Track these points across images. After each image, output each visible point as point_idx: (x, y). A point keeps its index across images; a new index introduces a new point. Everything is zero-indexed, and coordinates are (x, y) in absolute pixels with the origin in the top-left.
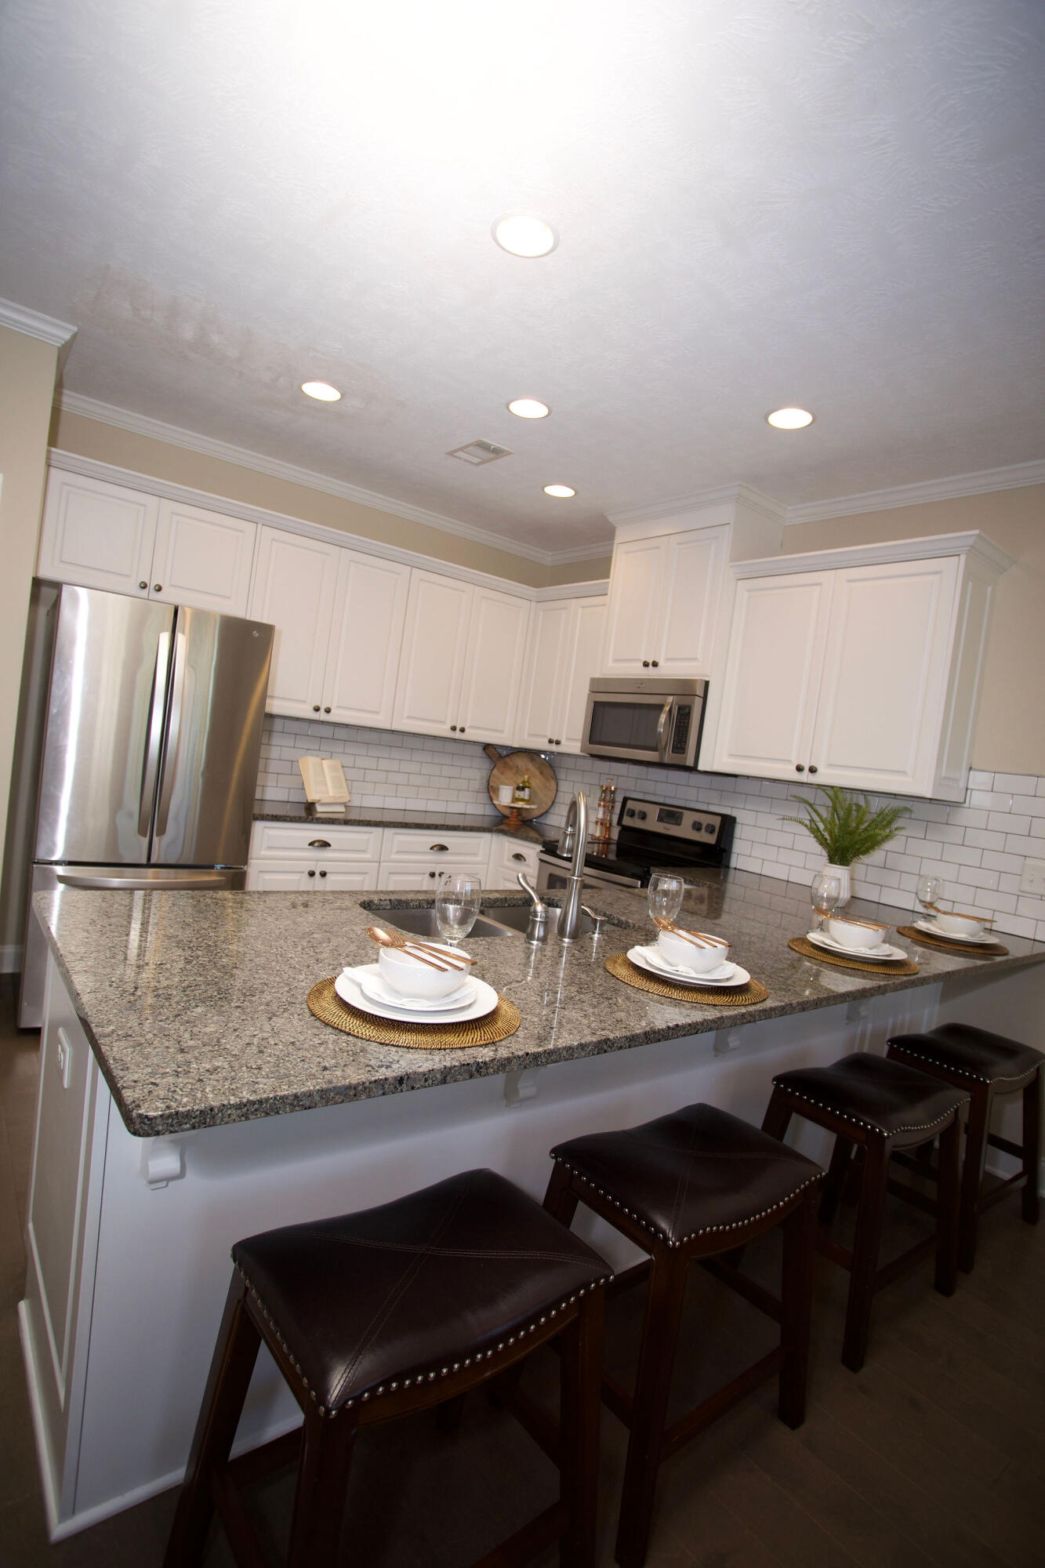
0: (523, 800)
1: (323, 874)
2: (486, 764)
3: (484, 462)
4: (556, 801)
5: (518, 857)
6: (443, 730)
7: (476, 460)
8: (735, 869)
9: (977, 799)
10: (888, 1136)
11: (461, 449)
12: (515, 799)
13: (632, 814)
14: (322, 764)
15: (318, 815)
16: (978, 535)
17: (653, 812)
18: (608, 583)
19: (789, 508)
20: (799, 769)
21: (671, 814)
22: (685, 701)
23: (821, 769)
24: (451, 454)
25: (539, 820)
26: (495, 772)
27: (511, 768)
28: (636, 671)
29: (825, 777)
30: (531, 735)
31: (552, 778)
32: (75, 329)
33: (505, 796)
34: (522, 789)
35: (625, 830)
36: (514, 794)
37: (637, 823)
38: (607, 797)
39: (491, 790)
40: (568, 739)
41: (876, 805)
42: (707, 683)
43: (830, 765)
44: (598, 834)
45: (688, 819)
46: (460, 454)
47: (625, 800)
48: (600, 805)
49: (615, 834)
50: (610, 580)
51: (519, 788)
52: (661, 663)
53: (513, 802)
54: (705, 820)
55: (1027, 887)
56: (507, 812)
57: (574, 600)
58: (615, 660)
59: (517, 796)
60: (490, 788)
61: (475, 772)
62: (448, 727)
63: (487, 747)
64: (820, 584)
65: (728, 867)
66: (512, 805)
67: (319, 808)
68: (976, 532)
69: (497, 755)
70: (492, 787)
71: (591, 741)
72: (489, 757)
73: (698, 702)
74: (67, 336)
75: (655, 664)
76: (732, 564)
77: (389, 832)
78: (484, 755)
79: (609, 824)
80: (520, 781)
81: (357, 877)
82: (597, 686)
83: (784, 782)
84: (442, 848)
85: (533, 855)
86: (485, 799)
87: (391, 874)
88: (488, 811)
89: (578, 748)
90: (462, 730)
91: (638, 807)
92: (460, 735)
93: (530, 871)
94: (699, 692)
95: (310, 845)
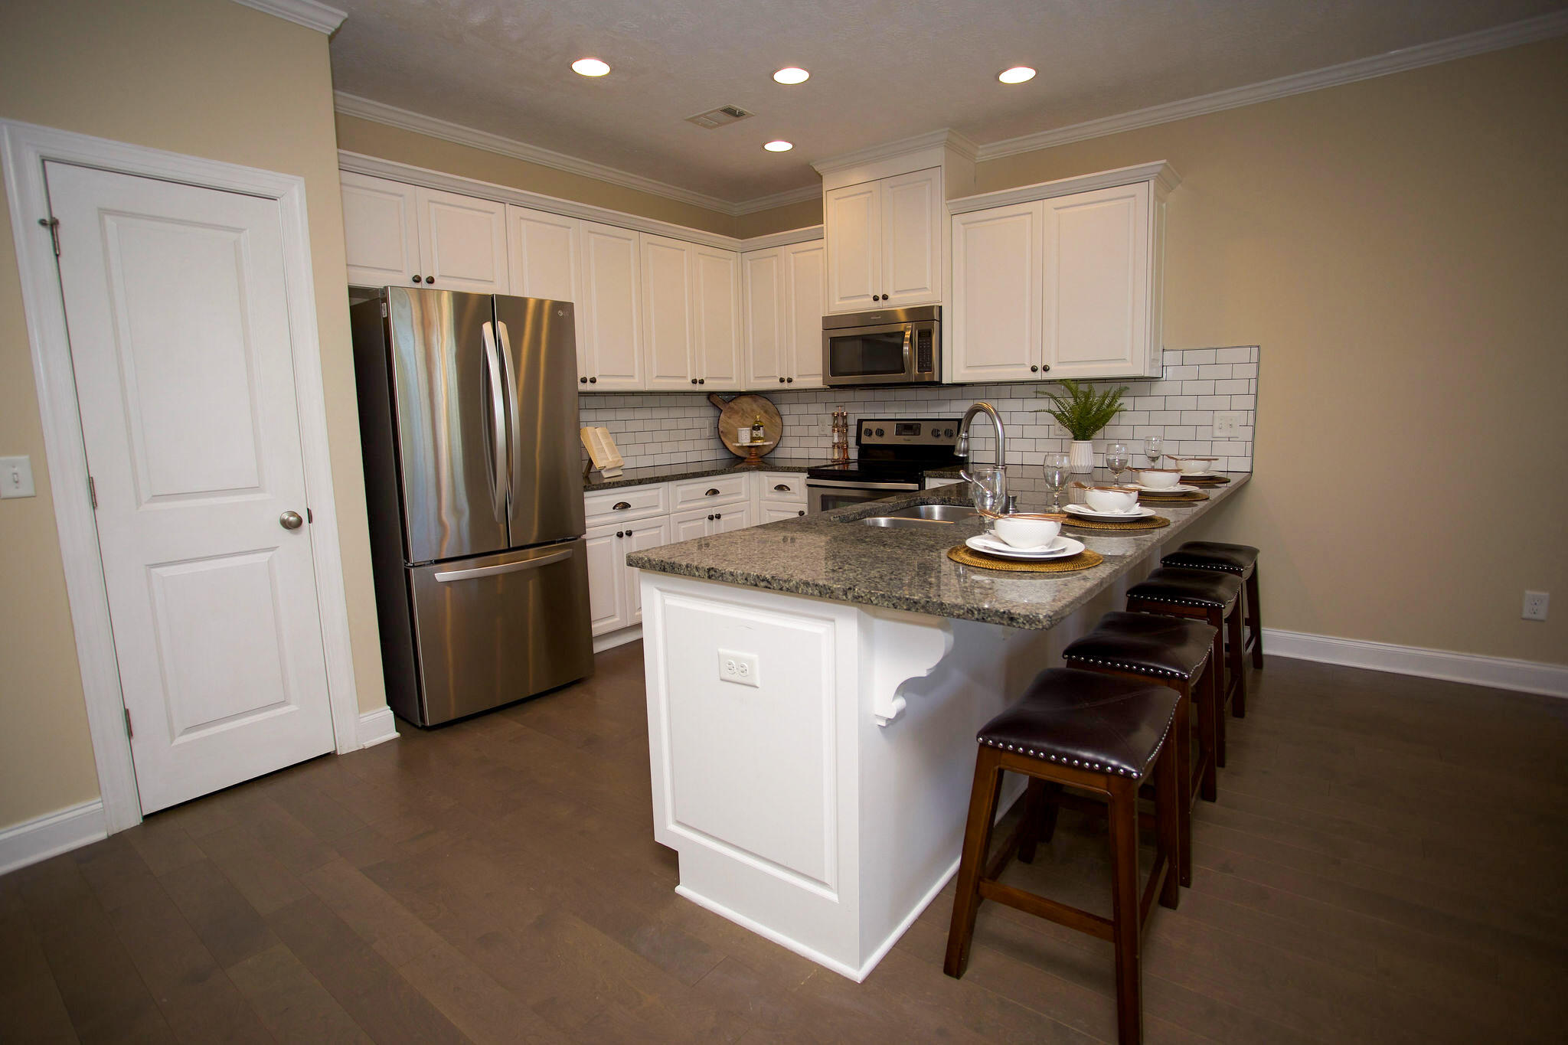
0: (760, 438)
1: (629, 534)
2: (710, 412)
3: (721, 124)
4: (783, 435)
5: (781, 487)
6: (686, 385)
7: (714, 124)
8: (973, 463)
9: (1170, 373)
10: (1224, 608)
11: (705, 115)
12: (753, 439)
13: (869, 433)
14: (597, 433)
15: (606, 481)
16: (1165, 164)
17: (891, 430)
18: (822, 228)
19: (981, 147)
20: (1034, 369)
21: (908, 427)
22: (925, 326)
23: (1052, 367)
24: (692, 120)
26: (723, 416)
27: (737, 412)
28: (866, 305)
29: (1059, 372)
30: (758, 378)
31: (776, 414)
32: (346, 15)
33: (745, 437)
34: (758, 428)
35: (864, 450)
36: (751, 434)
37: (875, 440)
38: (840, 423)
39: (719, 435)
40: (799, 376)
41: (1099, 390)
42: (941, 307)
43: (1061, 363)
44: (836, 457)
45: (925, 429)
46: (703, 120)
47: (860, 422)
48: (834, 431)
49: (853, 454)
50: (824, 225)
51: (754, 428)
52: (891, 296)
53: (751, 442)
54: (943, 427)
55: (1217, 433)
56: (740, 453)
57: (783, 246)
58: (843, 298)
59: (754, 435)
60: (721, 434)
61: (702, 419)
62: (690, 380)
63: (710, 395)
64: (1031, 213)
65: (968, 463)
66: (754, 444)
67: (605, 475)
68: (1164, 161)
69: (720, 401)
70: (723, 432)
71: (833, 374)
72: (714, 405)
73: (936, 324)
74: (337, 24)
75: (885, 297)
76: (949, 201)
77: (672, 484)
78: (709, 404)
79: (847, 446)
80: (751, 422)
81: (655, 532)
82: (830, 323)
83: (1022, 383)
84: (714, 492)
85: (798, 482)
86: (713, 443)
87: (679, 523)
88: (721, 455)
89: (817, 382)
90: (702, 382)
91: (874, 426)
92: (698, 387)
93: (797, 498)
94: (936, 317)
95: (614, 508)
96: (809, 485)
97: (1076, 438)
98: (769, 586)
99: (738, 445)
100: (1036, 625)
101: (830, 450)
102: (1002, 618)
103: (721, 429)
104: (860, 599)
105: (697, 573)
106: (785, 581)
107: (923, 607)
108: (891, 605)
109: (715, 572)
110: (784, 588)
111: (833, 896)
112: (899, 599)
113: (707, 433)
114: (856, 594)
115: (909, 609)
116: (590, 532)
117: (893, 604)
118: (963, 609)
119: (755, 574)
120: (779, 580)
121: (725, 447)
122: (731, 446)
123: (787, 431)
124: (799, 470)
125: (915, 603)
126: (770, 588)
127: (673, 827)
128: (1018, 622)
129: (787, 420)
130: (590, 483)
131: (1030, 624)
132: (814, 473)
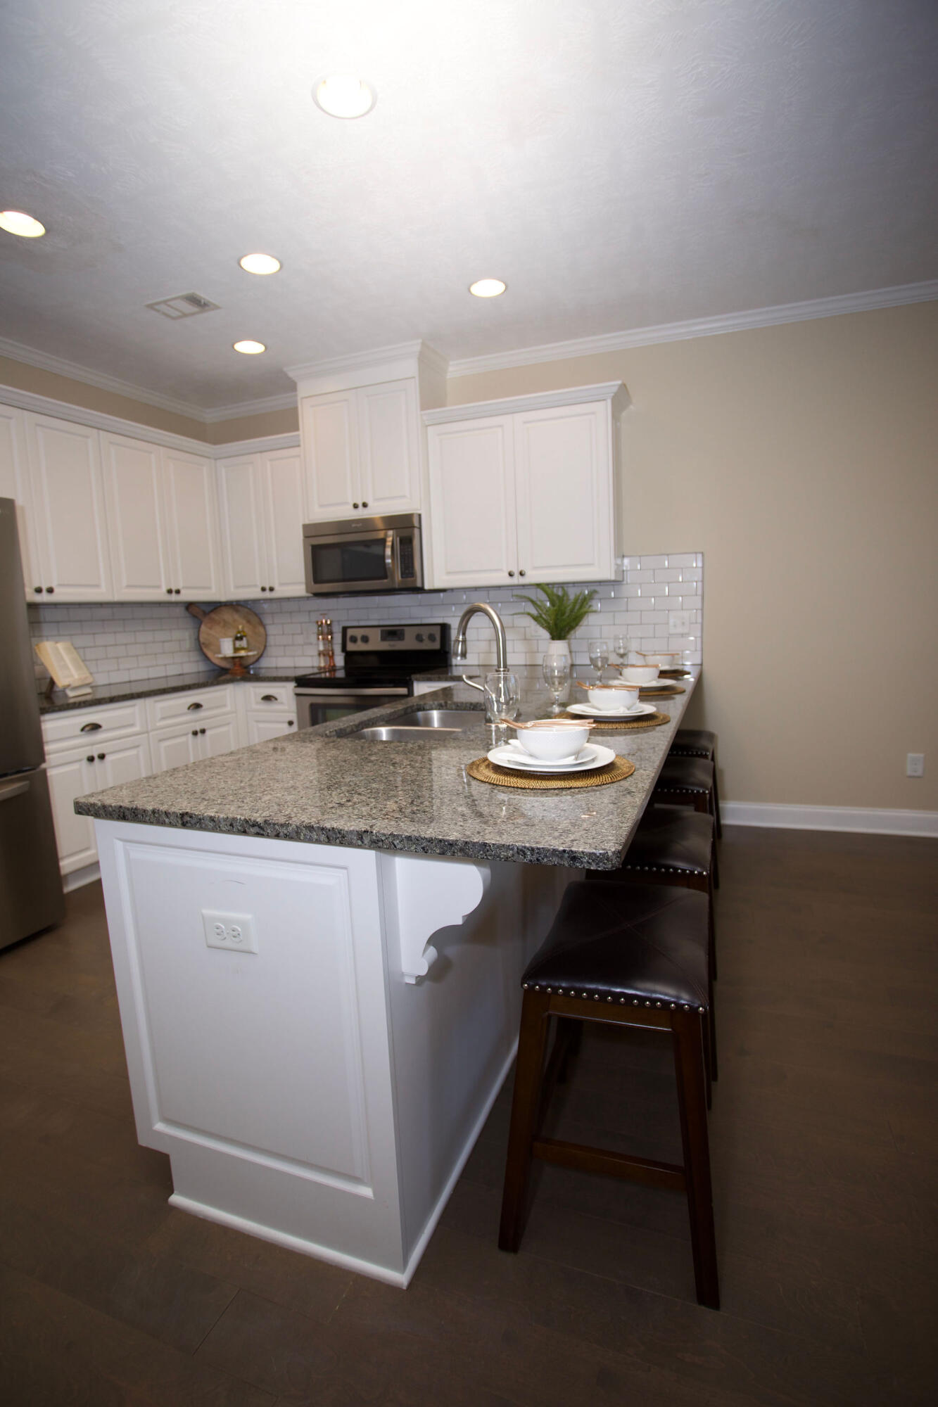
0: (243, 649)
1: (102, 757)
2: (189, 624)
3: (185, 315)
4: (268, 644)
5: (268, 698)
6: (160, 595)
7: (176, 314)
8: (457, 665)
9: (631, 576)
11: (165, 302)
12: (236, 650)
13: (354, 640)
14: (57, 649)
15: (72, 701)
16: (619, 384)
17: (375, 635)
18: (298, 436)
19: (451, 363)
20: (510, 575)
21: (392, 633)
22: (405, 533)
23: (527, 572)
24: (151, 307)
25: (256, 665)
26: (203, 628)
27: (218, 623)
28: (347, 513)
29: (533, 577)
30: (237, 587)
31: (259, 625)
33: (227, 648)
34: (241, 638)
35: (349, 656)
36: (234, 644)
37: (360, 646)
38: (326, 631)
39: (201, 648)
40: (281, 584)
41: (572, 593)
42: (420, 515)
43: (535, 568)
44: (322, 665)
45: (410, 635)
46: (163, 307)
47: (345, 629)
48: (318, 639)
49: (340, 660)
50: (300, 432)
51: (237, 639)
52: (370, 503)
53: (234, 653)
54: (427, 631)
55: (672, 631)
56: (224, 664)
57: (259, 454)
58: (321, 506)
59: (237, 646)
60: (202, 646)
61: (180, 631)
62: (164, 589)
63: (189, 606)
64: (500, 426)
65: (451, 666)
66: (237, 655)
67: (71, 694)
69: (199, 612)
70: (203, 644)
71: (316, 580)
72: (194, 616)
73: (416, 531)
75: (365, 505)
76: (423, 412)
77: (149, 701)
78: (187, 615)
79: (333, 653)
80: (233, 632)
81: (133, 752)
82: (311, 531)
83: (499, 587)
84: (197, 706)
85: (286, 692)
86: (194, 656)
87: (160, 741)
88: (202, 667)
89: (300, 590)
90: (178, 592)
91: (358, 633)
92: (174, 597)
93: (286, 707)
94: (416, 524)
95: (83, 730)
96: (297, 695)
97: (553, 638)
98: (262, 832)
99: (220, 656)
100: (604, 863)
101: (316, 658)
102: (561, 858)
103: (202, 640)
104: (380, 844)
105: (167, 820)
106: (282, 825)
107: (461, 850)
108: (419, 848)
109: (191, 817)
110: (281, 834)
111: (367, 1192)
112: (429, 841)
113: (188, 644)
114: (374, 837)
115: (443, 853)
116: (51, 759)
117: (423, 848)
118: (512, 849)
119: (243, 818)
120: (274, 824)
121: (206, 658)
122: (215, 659)
123: (271, 640)
124: (287, 679)
125: (451, 845)
126: (263, 835)
127: (160, 1126)
128: (582, 862)
129: (271, 630)
130: (53, 703)
131: (597, 864)
132: (302, 681)
